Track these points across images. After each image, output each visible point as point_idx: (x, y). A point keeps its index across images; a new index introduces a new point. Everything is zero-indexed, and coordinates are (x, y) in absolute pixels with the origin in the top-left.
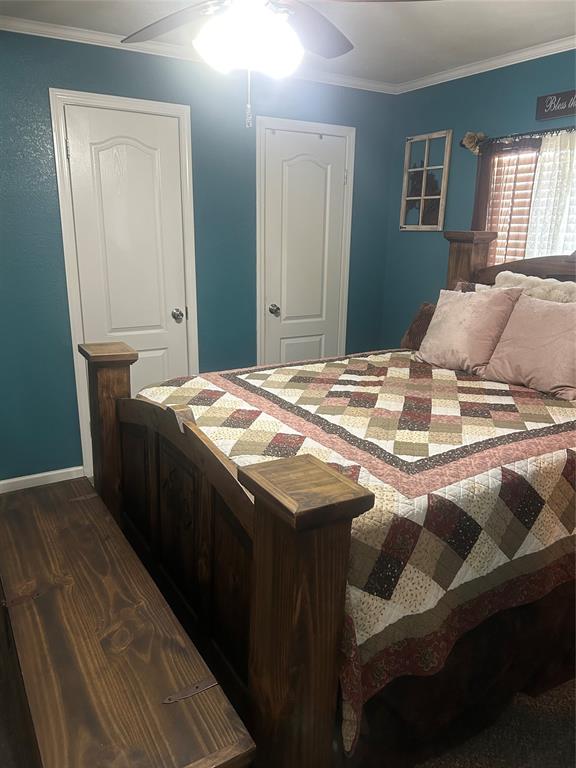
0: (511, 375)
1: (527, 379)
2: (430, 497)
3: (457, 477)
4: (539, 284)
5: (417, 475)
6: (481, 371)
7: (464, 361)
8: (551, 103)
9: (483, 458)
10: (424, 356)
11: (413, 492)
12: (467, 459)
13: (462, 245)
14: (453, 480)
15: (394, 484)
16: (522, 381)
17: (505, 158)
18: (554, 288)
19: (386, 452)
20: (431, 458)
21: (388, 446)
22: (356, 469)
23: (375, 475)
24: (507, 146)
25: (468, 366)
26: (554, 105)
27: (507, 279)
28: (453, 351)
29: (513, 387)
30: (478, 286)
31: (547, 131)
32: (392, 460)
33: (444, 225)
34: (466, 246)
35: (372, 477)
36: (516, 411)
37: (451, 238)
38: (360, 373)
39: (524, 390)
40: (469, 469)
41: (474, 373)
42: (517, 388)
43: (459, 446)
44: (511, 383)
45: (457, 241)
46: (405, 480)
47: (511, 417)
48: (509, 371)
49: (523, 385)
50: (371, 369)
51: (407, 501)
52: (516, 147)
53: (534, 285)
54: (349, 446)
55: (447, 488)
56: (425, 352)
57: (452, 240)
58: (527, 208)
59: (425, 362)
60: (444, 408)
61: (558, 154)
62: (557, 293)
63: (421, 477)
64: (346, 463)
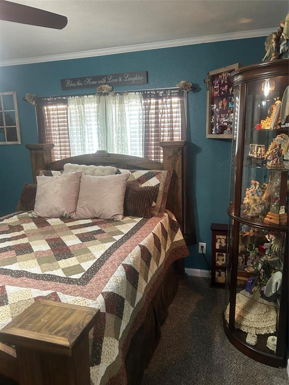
0: (90, 214)
1: (99, 215)
2: (103, 294)
3: (107, 278)
4: (87, 169)
5: (88, 285)
6: (73, 215)
7: (63, 212)
8: (68, 83)
9: (111, 262)
10: (39, 214)
11: (94, 295)
12: (104, 265)
13: (38, 151)
14: (107, 280)
15: (82, 295)
16: (96, 216)
17: (50, 107)
18: (95, 170)
19: (62, 278)
20: (88, 272)
21: (59, 273)
22: (55, 294)
23: (67, 293)
24: (49, 101)
25: (66, 214)
26: (69, 84)
27: (70, 167)
28: (56, 208)
29: (93, 220)
30: (53, 172)
31: (69, 96)
32: (70, 281)
33: (21, 141)
34: (40, 151)
35: (67, 296)
36: (104, 232)
37: (30, 148)
38: (7, 232)
39: (99, 220)
40: (110, 271)
41: (70, 217)
42: (95, 220)
43: (96, 260)
44: (92, 218)
45: (33, 149)
46: (85, 290)
47: (105, 236)
48: (89, 212)
49: (97, 218)
50: (12, 228)
51: (95, 302)
52: (55, 102)
53: (85, 169)
54: (37, 281)
55: (107, 285)
56: (38, 211)
57: (31, 149)
58: (67, 132)
59: (39, 217)
60: (71, 241)
61: (77, 107)
62: (97, 171)
63: (91, 285)
64: (45, 293)
